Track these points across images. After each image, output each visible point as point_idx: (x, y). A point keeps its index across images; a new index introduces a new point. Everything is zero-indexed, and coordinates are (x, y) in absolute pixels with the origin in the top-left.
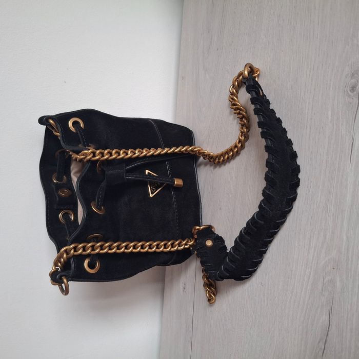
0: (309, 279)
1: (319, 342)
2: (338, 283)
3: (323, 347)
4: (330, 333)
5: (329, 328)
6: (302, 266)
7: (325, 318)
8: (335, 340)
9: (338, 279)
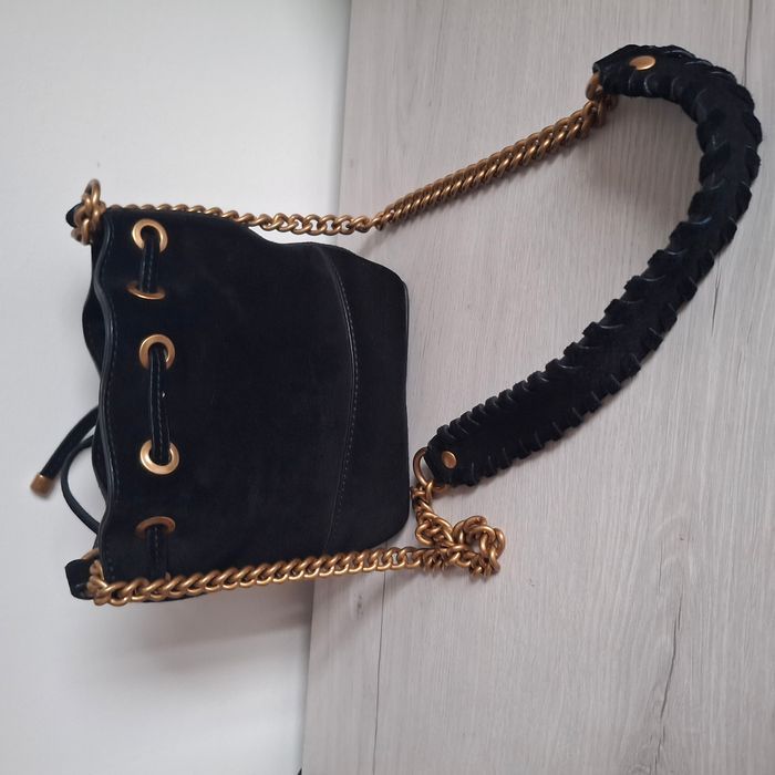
0: (631, 563)
1: (654, 689)
2: (691, 567)
3: (663, 699)
4: (675, 668)
5: (674, 658)
6: (616, 538)
7: (666, 639)
8: (686, 681)
9: (691, 559)
